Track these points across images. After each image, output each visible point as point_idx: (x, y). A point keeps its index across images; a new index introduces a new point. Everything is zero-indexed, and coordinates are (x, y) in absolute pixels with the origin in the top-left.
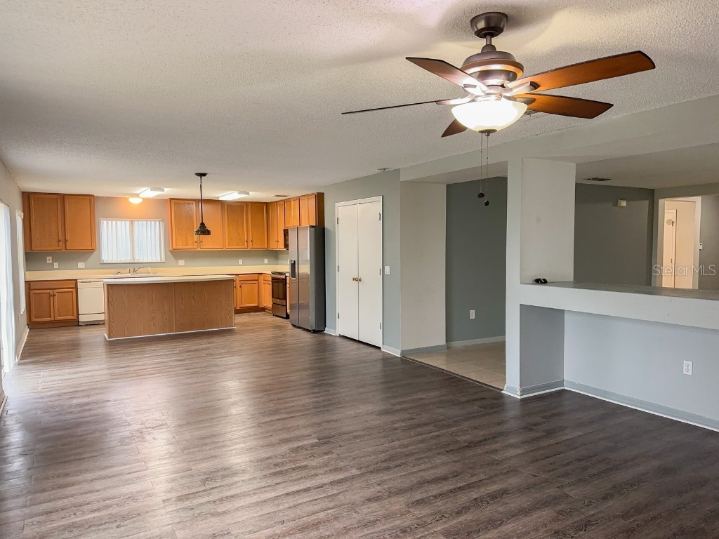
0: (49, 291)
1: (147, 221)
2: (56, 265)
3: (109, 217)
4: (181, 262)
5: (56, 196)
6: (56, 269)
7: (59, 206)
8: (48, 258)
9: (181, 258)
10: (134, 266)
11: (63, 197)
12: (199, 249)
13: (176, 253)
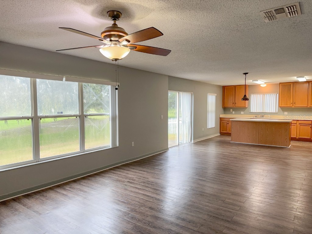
0: (227, 122)
1: (270, 94)
2: (234, 112)
3: (254, 93)
4: (286, 113)
5: (233, 87)
6: (233, 114)
7: (234, 90)
8: (231, 110)
9: (286, 111)
10: (263, 114)
11: (235, 87)
12: (293, 107)
13: (283, 108)
